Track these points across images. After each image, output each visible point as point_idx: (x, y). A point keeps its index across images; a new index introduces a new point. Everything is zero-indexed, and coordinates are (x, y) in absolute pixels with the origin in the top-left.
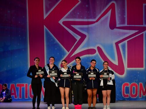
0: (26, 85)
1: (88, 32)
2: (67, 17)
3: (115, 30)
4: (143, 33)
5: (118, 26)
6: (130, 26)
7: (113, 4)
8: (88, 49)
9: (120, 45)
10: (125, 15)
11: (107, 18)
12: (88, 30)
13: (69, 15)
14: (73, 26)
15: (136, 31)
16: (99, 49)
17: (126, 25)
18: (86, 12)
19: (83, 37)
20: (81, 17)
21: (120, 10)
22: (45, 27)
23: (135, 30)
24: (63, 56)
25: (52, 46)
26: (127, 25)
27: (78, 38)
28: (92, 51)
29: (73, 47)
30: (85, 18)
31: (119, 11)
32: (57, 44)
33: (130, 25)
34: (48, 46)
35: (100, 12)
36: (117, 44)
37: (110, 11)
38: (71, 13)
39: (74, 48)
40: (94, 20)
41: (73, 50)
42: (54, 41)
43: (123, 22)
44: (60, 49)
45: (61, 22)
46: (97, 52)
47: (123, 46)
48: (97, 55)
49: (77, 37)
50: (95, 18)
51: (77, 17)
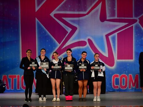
0: (18, 76)
1: (79, 25)
2: (58, 10)
3: (106, 22)
4: (133, 26)
5: (108, 18)
6: (120, 19)
8: (79, 41)
9: (110, 37)
10: (115, 8)
11: (97, 11)
12: (78, 22)
13: (60, 8)
14: (64, 18)
15: (126, 24)
16: (89, 41)
17: (116, 17)
18: (77, 4)
19: (74, 29)
20: (72, 9)
21: (110, 2)
22: (37, 19)
23: (125, 22)
24: (54, 48)
25: (44, 38)
26: (118, 17)
27: (69, 30)
28: (83, 43)
29: (64, 39)
30: (76, 10)
31: (109, 4)
32: (48, 36)
33: (120, 17)
34: (39, 38)
35: (91, 4)
36: (107, 36)
37: (100, 5)
38: (62, 6)
40: (85, 13)
41: (64, 42)
42: (45, 32)
43: (113, 14)
44: (51, 41)
45: (52, 15)
46: (88, 44)
47: (113, 38)
48: (88, 47)
49: (68, 29)
50: (85, 10)
51: (68, 10)
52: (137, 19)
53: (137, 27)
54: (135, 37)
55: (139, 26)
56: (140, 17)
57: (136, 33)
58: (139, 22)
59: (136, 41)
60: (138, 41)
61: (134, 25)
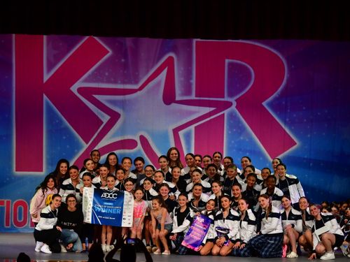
0: (8, 203)
1: (124, 109)
2: (86, 81)
3: (174, 105)
4: (224, 114)
5: (178, 98)
6: (200, 100)
7: (171, 59)
8: (122, 139)
9: (181, 133)
10: (191, 79)
11: (158, 84)
12: (123, 104)
13: (89, 76)
14: (97, 97)
15: (212, 109)
16: (143, 139)
17: (193, 97)
18: (121, 71)
19: (115, 117)
20: (112, 80)
21: (182, 69)
22: (45, 97)
23: (210, 106)
24: (76, 151)
25: (57, 132)
26: (196, 96)
27: (105, 118)
28: (130, 144)
29: (96, 134)
30: (119, 82)
31: (181, 72)
32: (66, 129)
33: (200, 97)
34: (49, 132)
35: (148, 71)
36: (176, 131)
37: (165, 72)
38: (93, 73)
39: (97, 137)
40: (136, 87)
41: (94, 139)
42: (61, 122)
43: (188, 92)
44: (71, 139)
45: (74, 89)
46: (139, 146)
47: (188, 136)
48: (139, 151)
49: (103, 117)
50: (136, 82)
51: (105, 80)
52: (233, 100)
53: (232, 116)
54: (228, 134)
55: (236, 114)
56: (238, 97)
57: (231, 127)
58: (237, 107)
59: (229, 143)
60: (233, 142)
61: (226, 112)
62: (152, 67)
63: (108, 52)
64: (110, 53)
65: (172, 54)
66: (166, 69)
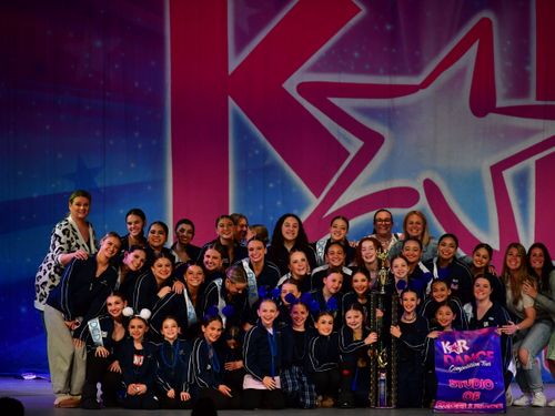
1: (390, 125)
2: (314, 69)
3: (492, 116)
5: (501, 103)
6: (546, 106)
7: (486, 23)
8: (388, 187)
9: (508, 174)
10: (528, 63)
11: (461, 74)
12: (389, 116)
13: (321, 60)
14: (336, 101)
16: (429, 185)
17: (532, 100)
18: (385, 49)
19: (372, 142)
20: (367, 67)
21: (509, 42)
22: (232, 103)
25: (258, 174)
26: (538, 99)
27: (354, 145)
29: (335, 179)
30: (381, 71)
31: (505, 49)
32: (275, 167)
33: (546, 100)
34: (241, 174)
35: (438, 50)
36: (497, 171)
37: (474, 49)
38: (328, 53)
39: (338, 181)
40: (417, 81)
41: (332, 188)
42: (265, 154)
43: (520, 88)
44: (286, 184)
45: (290, 85)
46: (423, 204)
47: (521, 180)
49: (349, 142)
50: (416, 72)
51: (352, 68)
62: (449, 39)
63: (359, 10)
64: (363, 12)
65: (487, 14)
66: (477, 42)
